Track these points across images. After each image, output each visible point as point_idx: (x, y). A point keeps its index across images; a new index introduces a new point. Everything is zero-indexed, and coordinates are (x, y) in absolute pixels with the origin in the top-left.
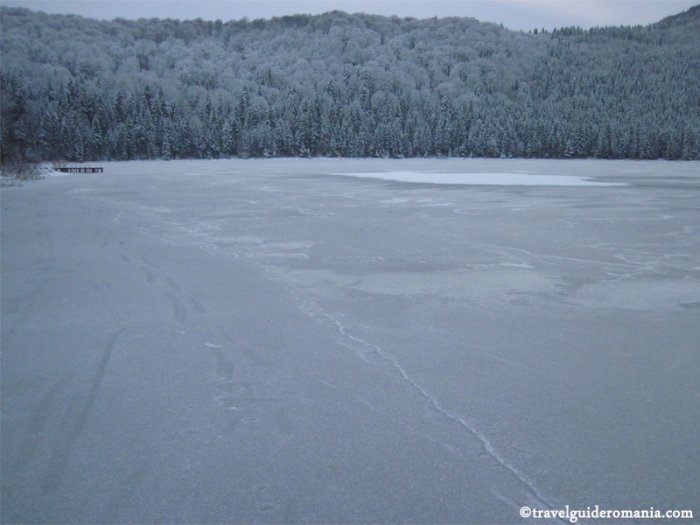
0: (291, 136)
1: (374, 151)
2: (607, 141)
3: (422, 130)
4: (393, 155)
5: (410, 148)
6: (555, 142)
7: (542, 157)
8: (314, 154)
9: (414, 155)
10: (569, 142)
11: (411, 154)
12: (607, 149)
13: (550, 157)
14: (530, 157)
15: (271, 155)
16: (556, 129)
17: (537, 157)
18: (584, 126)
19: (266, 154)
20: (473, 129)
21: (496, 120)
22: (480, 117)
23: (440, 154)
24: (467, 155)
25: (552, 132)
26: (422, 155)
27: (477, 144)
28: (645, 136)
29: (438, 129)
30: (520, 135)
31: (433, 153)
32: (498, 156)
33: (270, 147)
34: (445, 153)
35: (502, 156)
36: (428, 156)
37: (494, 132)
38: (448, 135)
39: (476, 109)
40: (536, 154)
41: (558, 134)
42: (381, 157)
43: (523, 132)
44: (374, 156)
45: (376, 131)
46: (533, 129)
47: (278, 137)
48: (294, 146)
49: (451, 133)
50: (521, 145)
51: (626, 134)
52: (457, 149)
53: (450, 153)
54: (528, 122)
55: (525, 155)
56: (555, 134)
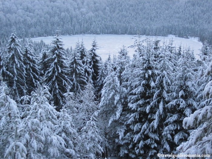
0: (41, 31)
1: (64, 34)
2: (130, 30)
3: (77, 26)
4: (69, 34)
5: (74, 32)
6: (116, 30)
7: (113, 34)
8: (48, 36)
9: (76, 34)
10: (120, 30)
11: (75, 34)
12: (130, 32)
13: (115, 34)
14: (109, 34)
15: (36, 37)
16: (116, 26)
17: (111, 34)
18: (124, 25)
19: (35, 37)
20: (92, 26)
21: (99, 23)
22: (94, 22)
23: (83, 34)
24: (91, 34)
25: (115, 27)
26: (78, 34)
27: (94, 30)
28: (141, 29)
29: (82, 26)
30: (106, 27)
31: (81, 33)
32: (100, 34)
33: (36, 35)
34: (84, 33)
35: (101, 34)
36: (80, 34)
37: (99, 27)
38: (85, 28)
39: (93, 19)
40: (111, 33)
41: (117, 27)
42: (66, 35)
43: (107, 27)
44: (64, 35)
45: (64, 28)
46: (110, 25)
47: (38, 31)
48: (42, 34)
49: (86, 27)
50: (106, 31)
51: (136, 28)
52: (88, 32)
53: (86, 33)
54: (108, 23)
55: (108, 33)
56: (116, 27)
